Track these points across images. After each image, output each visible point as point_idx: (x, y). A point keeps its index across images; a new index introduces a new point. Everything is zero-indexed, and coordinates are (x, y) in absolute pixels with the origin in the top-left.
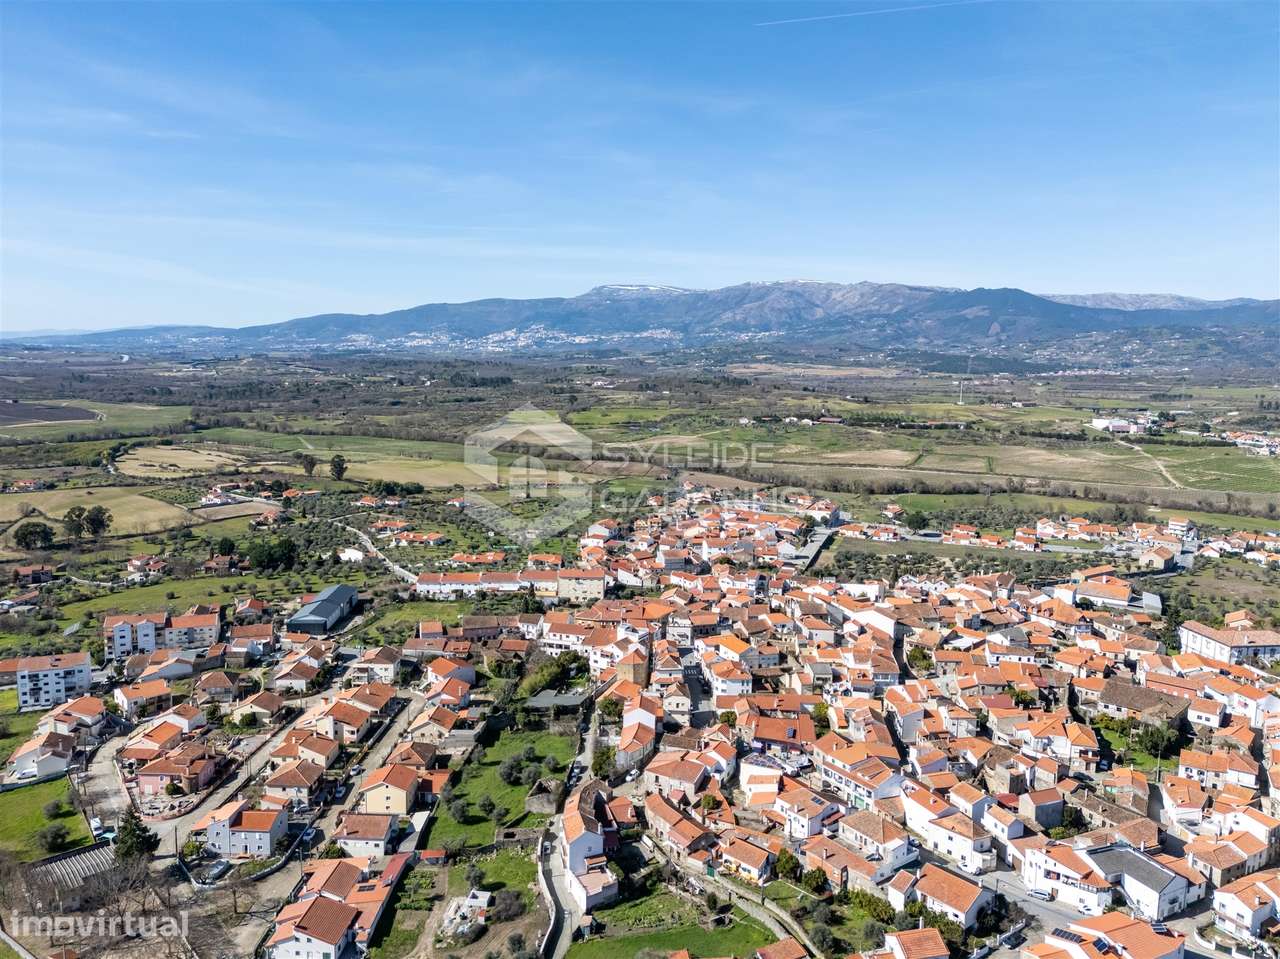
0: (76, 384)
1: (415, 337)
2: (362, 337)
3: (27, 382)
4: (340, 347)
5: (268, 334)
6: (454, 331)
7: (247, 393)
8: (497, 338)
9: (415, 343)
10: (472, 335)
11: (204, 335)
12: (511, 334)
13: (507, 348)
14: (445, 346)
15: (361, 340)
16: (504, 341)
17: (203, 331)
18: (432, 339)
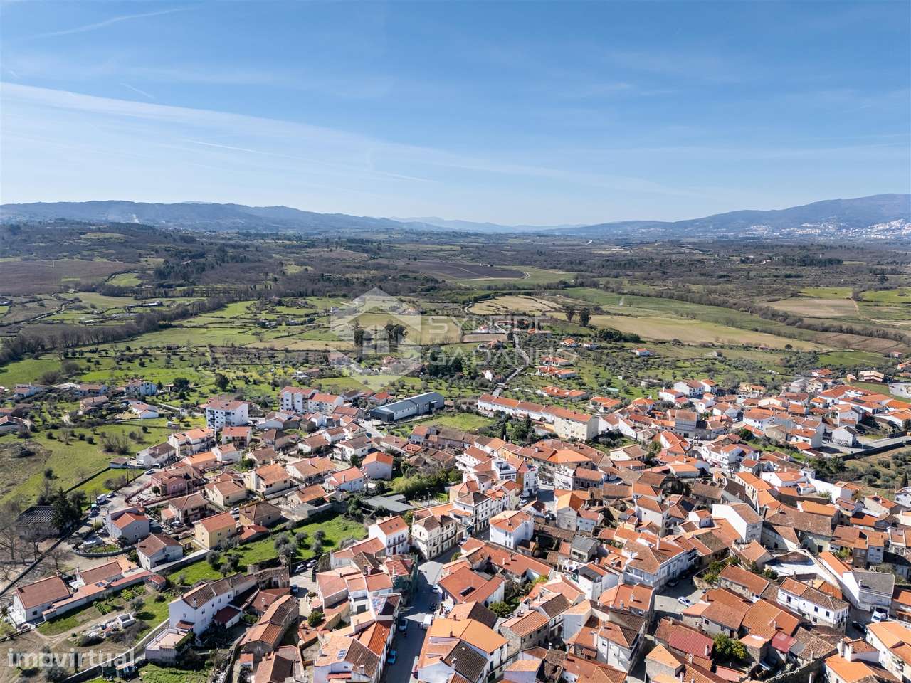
0: (536, 257)
1: (807, 227)
2: (763, 227)
3: (512, 255)
4: (746, 234)
5: (692, 226)
6: (842, 222)
7: (627, 266)
8: (881, 228)
9: (805, 232)
10: (858, 224)
11: (650, 227)
12: (896, 224)
13: (890, 236)
14: (832, 234)
15: (761, 230)
16: (888, 230)
17: (648, 225)
18: (821, 229)
